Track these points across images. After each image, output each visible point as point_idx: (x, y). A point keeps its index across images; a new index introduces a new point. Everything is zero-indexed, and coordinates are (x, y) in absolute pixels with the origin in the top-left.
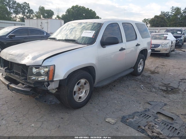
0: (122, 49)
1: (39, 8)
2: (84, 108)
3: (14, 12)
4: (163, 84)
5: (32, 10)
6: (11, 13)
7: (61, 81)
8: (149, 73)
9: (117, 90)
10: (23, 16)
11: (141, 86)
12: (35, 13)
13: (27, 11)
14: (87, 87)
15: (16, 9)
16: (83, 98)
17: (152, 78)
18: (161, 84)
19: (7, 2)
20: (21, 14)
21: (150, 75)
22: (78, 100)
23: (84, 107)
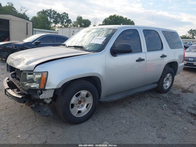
0: (140, 60)
1: (77, 18)
2: (84, 125)
3: (54, 22)
4: (195, 106)
5: (70, 20)
6: (51, 23)
7: (56, 90)
8: (180, 91)
9: (131, 108)
10: (61, 26)
11: (164, 106)
12: (73, 23)
13: (66, 21)
14: (90, 100)
15: (55, 19)
16: (84, 113)
17: (181, 98)
18: (192, 106)
19: (48, 13)
20: (60, 23)
21: (180, 93)
22: (77, 115)
23: (84, 123)
